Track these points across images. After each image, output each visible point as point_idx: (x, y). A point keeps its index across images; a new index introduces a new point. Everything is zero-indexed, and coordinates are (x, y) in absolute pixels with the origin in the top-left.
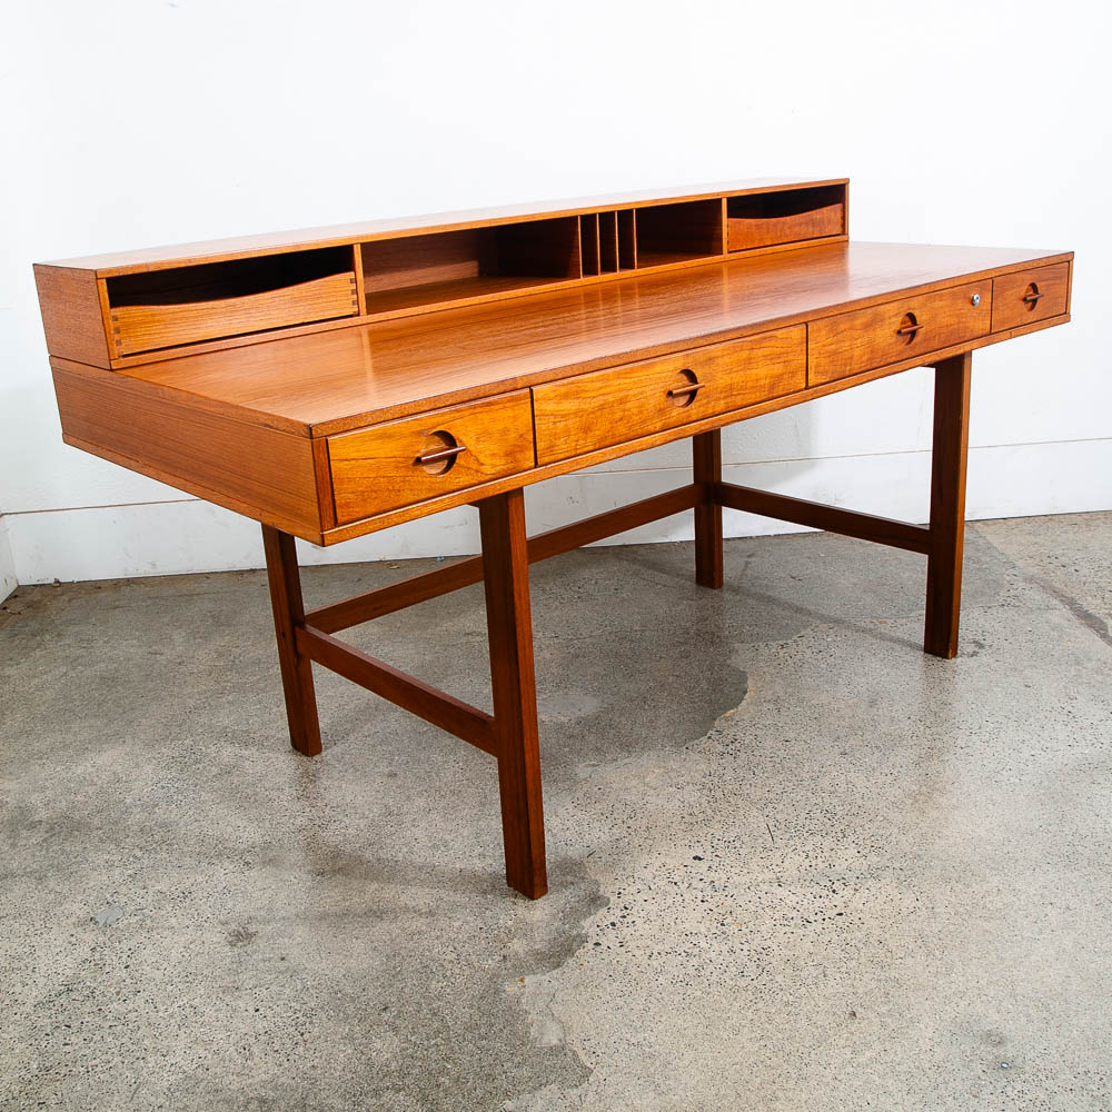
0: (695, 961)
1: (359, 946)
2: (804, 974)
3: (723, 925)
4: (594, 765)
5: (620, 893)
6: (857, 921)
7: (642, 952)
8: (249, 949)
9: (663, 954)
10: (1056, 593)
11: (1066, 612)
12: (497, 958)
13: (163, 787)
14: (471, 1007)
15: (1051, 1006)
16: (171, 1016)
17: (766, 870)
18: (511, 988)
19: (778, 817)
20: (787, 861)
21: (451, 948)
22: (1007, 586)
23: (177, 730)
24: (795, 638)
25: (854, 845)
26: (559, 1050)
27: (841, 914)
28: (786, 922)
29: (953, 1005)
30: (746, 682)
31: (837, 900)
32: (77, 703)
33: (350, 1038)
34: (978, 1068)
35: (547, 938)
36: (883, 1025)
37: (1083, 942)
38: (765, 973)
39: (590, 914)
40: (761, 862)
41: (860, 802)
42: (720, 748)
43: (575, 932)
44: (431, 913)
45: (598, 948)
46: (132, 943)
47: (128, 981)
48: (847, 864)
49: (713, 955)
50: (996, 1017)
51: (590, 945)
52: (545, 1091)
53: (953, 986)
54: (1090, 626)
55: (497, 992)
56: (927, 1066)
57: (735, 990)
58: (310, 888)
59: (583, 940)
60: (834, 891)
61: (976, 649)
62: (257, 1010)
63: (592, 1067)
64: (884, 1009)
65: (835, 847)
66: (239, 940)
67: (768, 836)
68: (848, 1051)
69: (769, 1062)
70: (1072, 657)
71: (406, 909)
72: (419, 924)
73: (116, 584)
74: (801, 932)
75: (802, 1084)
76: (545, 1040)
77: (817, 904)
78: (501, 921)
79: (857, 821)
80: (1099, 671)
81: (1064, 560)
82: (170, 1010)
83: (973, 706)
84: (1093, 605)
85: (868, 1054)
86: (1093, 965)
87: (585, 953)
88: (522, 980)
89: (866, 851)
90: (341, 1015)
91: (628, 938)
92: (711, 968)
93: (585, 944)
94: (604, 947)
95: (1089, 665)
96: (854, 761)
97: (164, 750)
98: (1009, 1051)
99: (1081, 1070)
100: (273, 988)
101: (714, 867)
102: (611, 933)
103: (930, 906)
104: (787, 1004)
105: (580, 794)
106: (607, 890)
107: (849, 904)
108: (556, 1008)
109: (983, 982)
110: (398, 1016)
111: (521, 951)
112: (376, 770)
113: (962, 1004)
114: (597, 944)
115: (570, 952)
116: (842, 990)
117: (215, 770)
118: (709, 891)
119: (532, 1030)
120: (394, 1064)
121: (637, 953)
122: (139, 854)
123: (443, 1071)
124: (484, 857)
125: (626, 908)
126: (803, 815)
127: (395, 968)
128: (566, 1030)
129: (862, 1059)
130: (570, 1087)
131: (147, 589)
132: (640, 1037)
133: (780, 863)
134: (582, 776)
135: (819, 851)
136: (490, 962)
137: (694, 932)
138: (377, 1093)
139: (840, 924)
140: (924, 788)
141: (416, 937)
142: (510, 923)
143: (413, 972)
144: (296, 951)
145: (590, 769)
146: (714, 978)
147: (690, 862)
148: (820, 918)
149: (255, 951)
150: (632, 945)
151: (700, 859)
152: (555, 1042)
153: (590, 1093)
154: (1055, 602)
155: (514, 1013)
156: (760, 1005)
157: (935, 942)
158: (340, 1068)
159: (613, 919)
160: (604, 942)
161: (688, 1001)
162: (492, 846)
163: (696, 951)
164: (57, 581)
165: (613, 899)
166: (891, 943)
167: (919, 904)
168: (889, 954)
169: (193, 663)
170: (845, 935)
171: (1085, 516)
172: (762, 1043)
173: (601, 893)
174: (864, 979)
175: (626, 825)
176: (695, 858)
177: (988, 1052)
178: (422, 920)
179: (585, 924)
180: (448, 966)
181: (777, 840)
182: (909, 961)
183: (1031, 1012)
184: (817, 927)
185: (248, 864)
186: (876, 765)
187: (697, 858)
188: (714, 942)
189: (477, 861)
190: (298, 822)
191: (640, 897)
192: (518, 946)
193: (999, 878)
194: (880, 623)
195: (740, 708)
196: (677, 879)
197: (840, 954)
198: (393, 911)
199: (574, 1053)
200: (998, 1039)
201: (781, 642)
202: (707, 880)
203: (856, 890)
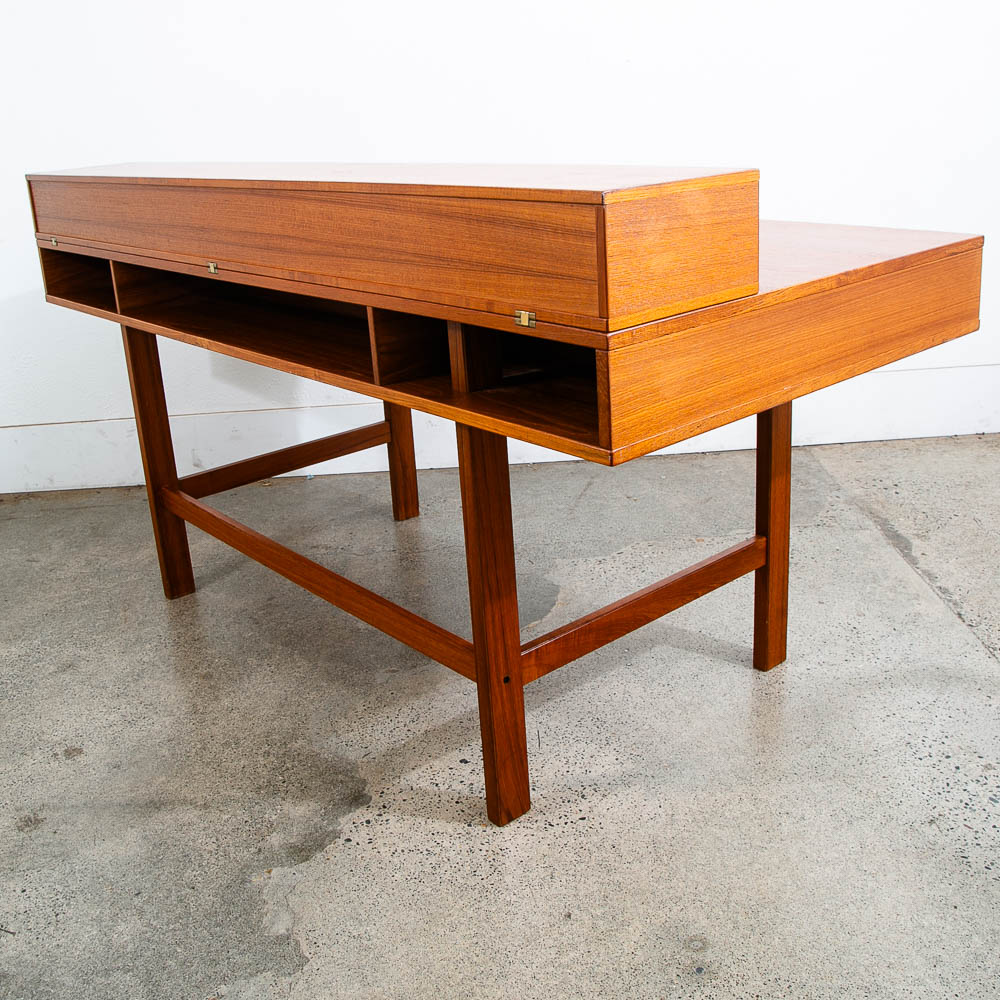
0: (433, 860)
1: (132, 835)
2: (533, 875)
3: (470, 825)
4: (394, 671)
5: (383, 792)
6: (597, 826)
7: (387, 849)
8: (34, 833)
9: (406, 851)
10: (872, 514)
11: (877, 532)
12: (253, 850)
14: (215, 896)
15: (761, 914)
18: (257, 879)
19: (550, 724)
20: (546, 767)
21: (214, 839)
22: (827, 507)
23: (30, 630)
24: (615, 554)
25: (614, 752)
26: (284, 939)
27: (584, 818)
28: (529, 825)
29: (667, 910)
30: (556, 595)
31: (584, 805)
33: (99, 920)
34: (673, 972)
35: (303, 833)
36: (594, 927)
37: (808, 851)
38: (495, 874)
39: (350, 812)
41: (631, 711)
43: (331, 828)
44: (206, 806)
45: (348, 844)
48: (603, 770)
49: (452, 855)
50: (704, 922)
51: (341, 841)
52: (260, 977)
53: (671, 891)
54: (895, 546)
55: (244, 881)
56: (625, 968)
57: (464, 888)
58: (104, 779)
59: (336, 835)
60: (583, 797)
62: (24, 891)
63: (310, 956)
64: (599, 912)
65: (596, 754)
66: (27, 825)
67: (535, 742)
68: (553, 951)
69: (475, 959)
70: (871, 576)
71: (184, 802)
72: (192, 815)
73: (17, 497)
74: (541, 834)
75: (501, 981)
76: (273, 930)
77: (564, 809)
78: (267, 816)
79: (624, 729)
80: (893, 589)
81: (888, 483)
84: (904, 527)
85: (572, 955)
86: (812, 875)
87: (335, 849)
88: (269, 872)
89: (625, 758)
90: (97, 898)
91: (380, 834)
92: (447, 866)
93: (337, 840)
94: (353, 843)
95: (885, 583)
96: (636, 672)
97: (13, 649)
98: (709, 956)
99: (772, 977)
100: (45, 870)
101: (477, 771)
102: (364, 830)
103: (670, 813)
104: (509, 903)
105: (372, 698)
106: (372, 789)
107: (594, 809)
108: (293, 900)
109: (700, 888)
110: (147, 902)
111: (276, 844)
112: (197, 671)
113: (675, 909)
114: (349, 840)
115: (321, 847)
116: (565, 891)
117: (52, 668)
118: (466, 793)
119: (264, 920)
120: (131, 946)
121: (382, 850)
123: (172, 955)
124: (269, 754)
125: (384, 807)
126: (575, 722)
127: (158, 856)
128: (296, 919)
129: (565, 960)
130: (284, 975)
131: (43, 502)
132: (362, 930)
133: (539, 767)
134: (379, 681)
135: (579, 757)
136: (245, 853)
137: (441, 831)
138: (107, 973)
139: (580, 828)
140: (696, 699)
141: (185, 828)
142: (274, 817)
143: (173, 860)
144: (75, 837)
145: (388, 675)
146: (447, 876)
147: (456, 764)
148: (562, 821)
149: (39, 836)
150: (380, 842)
151: (466, 762)
152: (282, 931)
153: (301, 982)
154: (869, 523)
155: (254, 903)
156: (483, 904)
157: (666, 847)
159: (369, 817)
160: (355, 838)
161: (416, 897)
162: (279, 744)
163: (438, 850)
165: (375, 798)
166: (624, 849)
167: (660, 811)
168: (618, 859)
169: (63, 570)
170: (580, 839)
171: (918, 442)
173: (365, 792)
174: (589, 882)
175: (406, 728)
176: (461, 761)
177: (686, 957)
178: (196, 812)
179: (342, 820)
180: (206, 856)
181: (543, 745)
182: (636, 866)
183: (740, 918)
184: (558, 830)
185: (56, 755)
186: (656, 676)
187: (464, 761)
188: (457, 842)
189: (261, 758)
190: (111, 718)
191: (399, 797)
192: (275, 839)
193: (744, 787)
194: (698, 541)
195: (544, 620)
196: (439, 780)
197: (571, 856)
198: (172, 803)
199: (297, 943)
200: (700, 945)
201: (600, 558)
202: (467, 782)
203: (604, 796)
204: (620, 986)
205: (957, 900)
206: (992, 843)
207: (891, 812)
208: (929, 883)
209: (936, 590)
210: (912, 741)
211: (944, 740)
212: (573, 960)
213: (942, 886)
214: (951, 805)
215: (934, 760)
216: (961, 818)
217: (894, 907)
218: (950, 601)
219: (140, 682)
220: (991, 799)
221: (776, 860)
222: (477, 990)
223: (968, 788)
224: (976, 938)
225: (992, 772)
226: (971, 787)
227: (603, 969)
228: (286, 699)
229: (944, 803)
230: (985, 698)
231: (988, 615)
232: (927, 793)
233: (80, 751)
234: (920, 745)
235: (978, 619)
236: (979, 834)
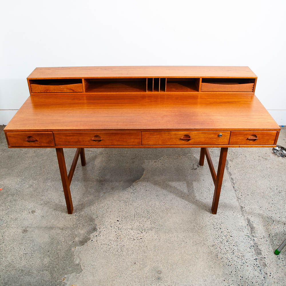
0: (109, 247)
1: (47, 236)
2: (129, 252)
3: (117, 238)
4: (105, 193)
5: (100, 228)
6: (144, 241)
8: (26, 234)
9: (104, 244)
12: (72, 242)
13: (16, 190)
14: (64, 253)
16: (9, 249)
17: (130, 226)
18: (73, 249)
19: (137, 212)
20: (135, 224)
21: (64, 238)
23: (22, 173)
24: (159, 160)
25: (150, 221)
26: (78, 265)
27: (141, 239)
28: (130, 239)
29: (155, 263)
30: (144, 172)
31: (142, 235)
32: (3, 163)
33: (40, 258)
34: (154, 278)
35: (83, 238)
36: (140, 266)
37: (186, 251)
38: (122, 251)
39: (93, 233)
40: (130, 223)
41: (155, 209)
42: (132, 191)
43: (89, 237)
44: (62, 229)
46: (4, 230)
47: (2, 240)
48: (147, 226)
49: (113, 246)
50: (162, 267)
51: (90, 240)
52: (73, 273)
53: (156, 259)
55: (70, 250)
56: (144, 277)
57: (115, 255)
58: (40, 220)
59: (89, 239)
60: (142, 233)
61: (197, 167)
62: (25, 249)
63: (83, 269)
64: (141, 263)
65: (146, 221)
66: (24, 232)
67: (134, 217)
68: (131, 272)
69: (116, 272)
71: (58, 227)
72: (59, 231)
74: (132, 242)
75: (120, 278)
76: (76, 262)
77: (137, 236)
78: (75, 233)
79: (153, 215)
82: (9, 248)
83: (189, 185)
84: (228, 157)
85: (135, 273)
86: (185, 257)
87: (89, 242)
88: (75, 248)
89: (152, 223)
90: (40, 252)
91: (98, 239)
92: (112, 249)
96: (158, 198)
97: (18, 179)
98: (161, 275)
99: (173, 281)
100: (29, 244)
101: (120, 223)
102: (95, 238)
103: (159, 239)
104: (123, 259)
105: (99, 201)
106: (98, 227)
107: (144, 236)
108: (80, 255)
109: (163, 259)
110: (50, 254)
111: (77, 240)
113: (157, 263)
114: (92, 240)
115: (86, 242)
116: (135, 257)
117: (28, 186)
118: (117, 230)
119: (74, 260)
120: (47, 264)
121: (99, 244)
122: (9, 208)
123: (56, 267)
125: (100, 232)
126: (143, 212)
127: (52, 242)
128: (81, 260)
129: (133, 274)
130: (78, 273)
132: (94, 264)
133: (134, 224)
134: (101, 196)
135: (142, 222)
137: (111, 240)
138: (43, 271)
139: (140, 241)
140: (170, 207)
141: (58, 235)
142: (77, 233)
143: (55, 243)
144: (35, 236)
145: (103, 194)
146: (112, 251)
148: (137, 239)
149: (27, 235)
150: (98, 242)
152: (78, 263)
153: (81, 275)
155: (72, 255)
156: (118, 259)
157: (157, 248)
158: (37, 264)
159: (97, 234)
161: (105, 256)
163: (110, 244)
164: (3, 125)
165: (98, 229)
166: (148, 247)
167: (157, 238)
168: (147, 250)
169: (28, 154)
170: (140, 244)
172: (116, 268)
173: (96, 227)
174: (140, 255)
175: (106, 210)
176: (117, 221)
177: (157, 275)
178: (60, 230)
179: (91, 235)
180: (62, 242)
181: (135, 218)
182: (150, 252)
183: (169, 267)
184: (135, 241)
185: (30, 212)
186: (162, 200)
187: (118, 221)
188: (114, 243)
189: (74, 216)
190: (41, 202)
191: (104, 230)
192: (77, 239)
193: (176, 233)
194: (179, 157)
195: (140, 180)
196: (112, 226)
197: (138, 248)
198: (55, 228)
199: (81, 266)
200: (160, 272)
201: (155, 161)
202: (118, 227)
203: (146, 233)
204: (143, 281)
205: (213, 266)
206: (224, 253)
207: (205, 242)
208: (209, 261)
209: (231, 178)
210: (214, 224)
211: (221, 224)
212: (134, 274)
213: (211, 262)
214: (218, 242)
215: (217, 229)
216: (219, 245)
217: (200, 267)
218: (233, 182)
219: (48, 192)
220: (227, 241)
221: (179, 253)
222: (115, 279)
223: (223, 238)
224: (214, 276)
225: (229, 234)
226: (224, 237)
227: (140, 277)
228: (80, 200)
229: (217, 241)
230: (233, 213)
231: (240, 188)
232: (214, 238)
233: (35, 212)
234: (215, 225)
235: (238, 189)
236: (222, 250)
